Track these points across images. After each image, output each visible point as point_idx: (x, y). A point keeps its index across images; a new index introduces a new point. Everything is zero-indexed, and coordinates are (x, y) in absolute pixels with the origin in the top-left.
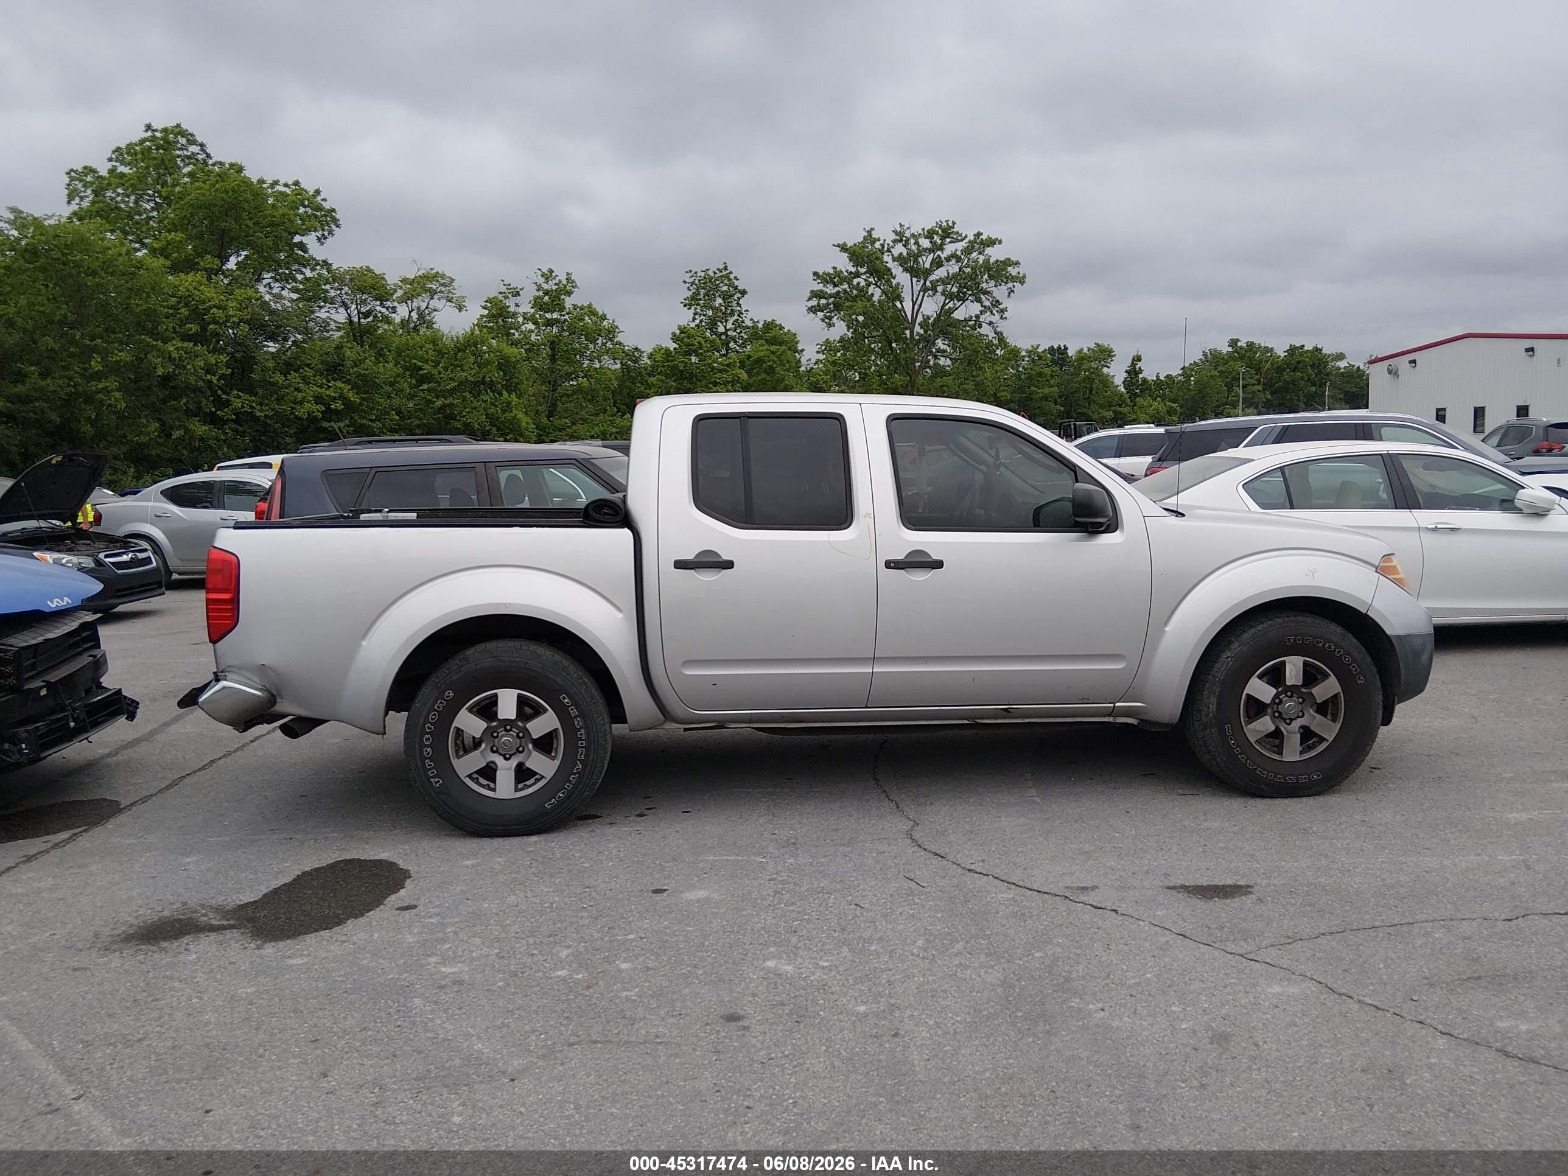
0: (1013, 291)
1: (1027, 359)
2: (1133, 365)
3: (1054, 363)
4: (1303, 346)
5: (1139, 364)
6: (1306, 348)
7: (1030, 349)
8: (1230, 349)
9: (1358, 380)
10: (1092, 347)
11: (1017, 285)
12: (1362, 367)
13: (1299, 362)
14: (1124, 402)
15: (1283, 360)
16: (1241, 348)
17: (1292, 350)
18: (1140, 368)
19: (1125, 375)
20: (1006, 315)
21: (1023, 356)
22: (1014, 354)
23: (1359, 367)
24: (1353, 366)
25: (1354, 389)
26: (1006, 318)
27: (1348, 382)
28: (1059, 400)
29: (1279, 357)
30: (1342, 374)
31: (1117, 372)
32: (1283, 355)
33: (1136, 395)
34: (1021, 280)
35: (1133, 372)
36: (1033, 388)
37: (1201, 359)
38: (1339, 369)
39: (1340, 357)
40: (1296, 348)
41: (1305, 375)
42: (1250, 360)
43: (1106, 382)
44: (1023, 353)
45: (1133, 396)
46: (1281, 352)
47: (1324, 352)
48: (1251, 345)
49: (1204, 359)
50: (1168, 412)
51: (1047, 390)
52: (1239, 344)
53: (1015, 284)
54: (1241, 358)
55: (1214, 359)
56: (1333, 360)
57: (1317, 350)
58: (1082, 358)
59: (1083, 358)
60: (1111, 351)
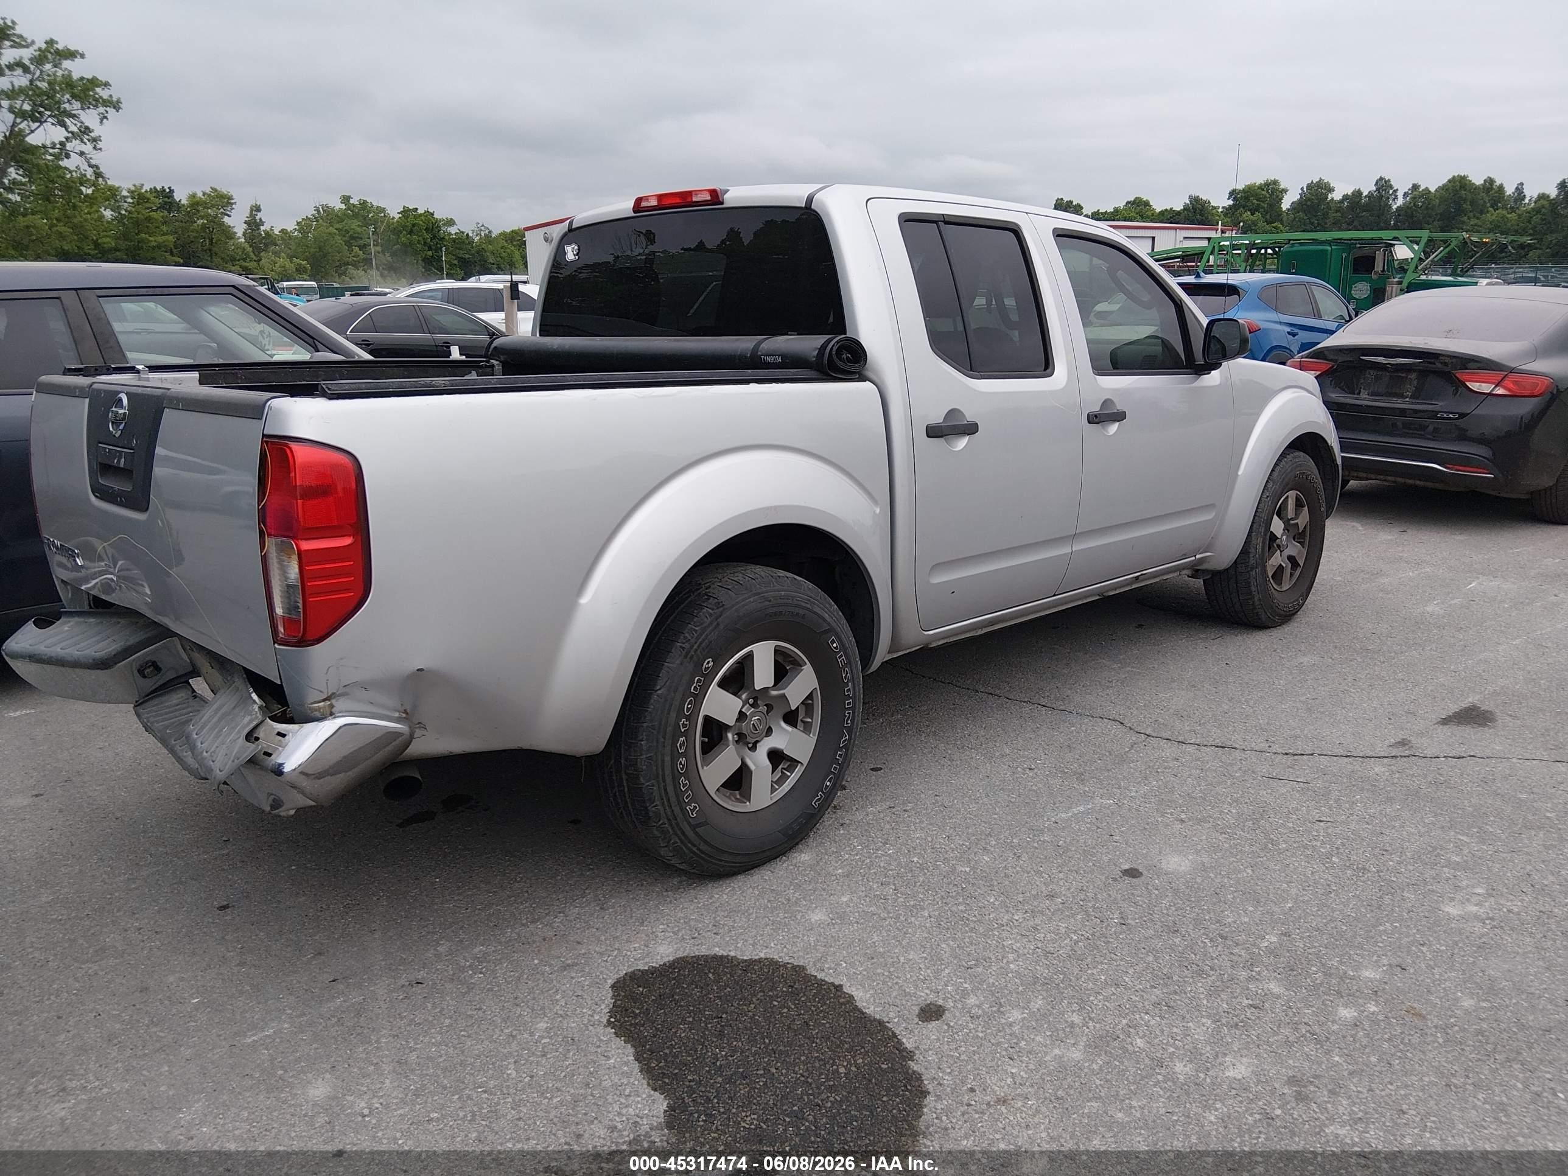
0: (106, 117)
1: (130, 200)
2: (252, 215)
3: (162, 207)
4: (417, 209)
5: (259, 216)
6: (419, 212)
7: (133, 188)
8: (343, 207)
9: (469, 247)
10: (208, 192)
11: (111, 110)
12: (471, 235)
13: (414, 225)
14: (248, 256)
15: (398, 222)
16: (354, 206)
17: (406, 212)
18: (261, 219)
19: (245, 226)
20: (100, 145)
21: (125, 197)
22: (112, 193)
23: (468, 235)
24: (463, 232)
25: (467, 256)
26: (100, 149)
27: (460, 249)
28: (174, 250)
29: (394, 218)
30: (454, 240)
31: (236, 222)
32: (397, 216)
33: (260, 250)
34: (116, 105)
35: (253, 224)
36: (143, 235)
37: (313, 215)
38: (450, 234)
39: (451, 222)
40: (409, 210)
41: (421, 238)
42: (365, 219)
43: (228, 233)
44: (124, 193)
45: (257, 250)
46: (394, 212)
47: (435, 216)
48: (364, 204)
49: (317, 215)
50: (297, 270)
51: (160, 239)
52: (352, 201)
53: (108, 109)
54: (356, 216)
55: (326, 215)
56: (444, 225)
57: (429, 214)
58: (196, 203)
59: (198, 204)
60: (230, 198)
